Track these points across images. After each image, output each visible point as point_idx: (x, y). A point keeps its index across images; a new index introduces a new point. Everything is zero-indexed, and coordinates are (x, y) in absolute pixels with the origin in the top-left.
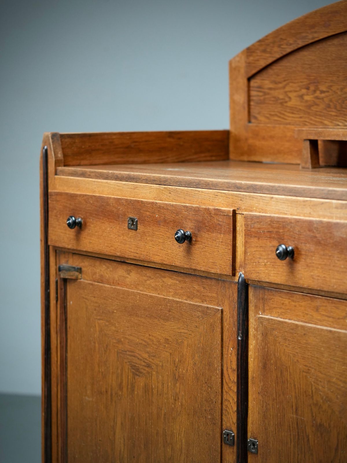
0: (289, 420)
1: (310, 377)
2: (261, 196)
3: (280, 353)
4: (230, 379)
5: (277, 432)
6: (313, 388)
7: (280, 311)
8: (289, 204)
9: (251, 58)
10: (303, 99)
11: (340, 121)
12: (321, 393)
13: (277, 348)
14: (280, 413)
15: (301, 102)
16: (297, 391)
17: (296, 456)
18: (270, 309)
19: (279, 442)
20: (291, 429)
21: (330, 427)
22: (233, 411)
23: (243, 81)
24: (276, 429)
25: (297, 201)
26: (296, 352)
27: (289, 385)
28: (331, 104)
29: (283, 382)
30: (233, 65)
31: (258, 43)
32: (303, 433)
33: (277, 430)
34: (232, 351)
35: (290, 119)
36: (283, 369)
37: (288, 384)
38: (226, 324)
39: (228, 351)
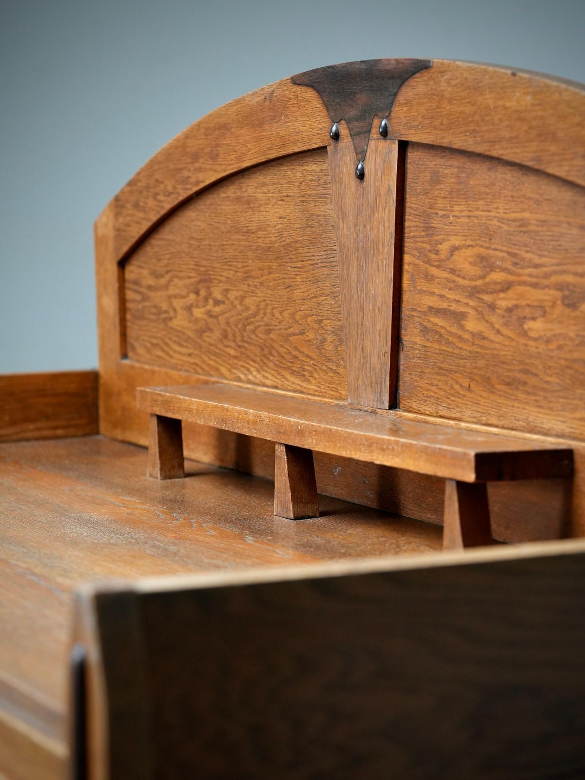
9: (121, 220)
10: (191, 314)
11: (242, 369)
15: (190, 321)
23: (112, 268)
28: (229, 330)
30: (100, 233)
31: (128, 189)
35: (176, 356)
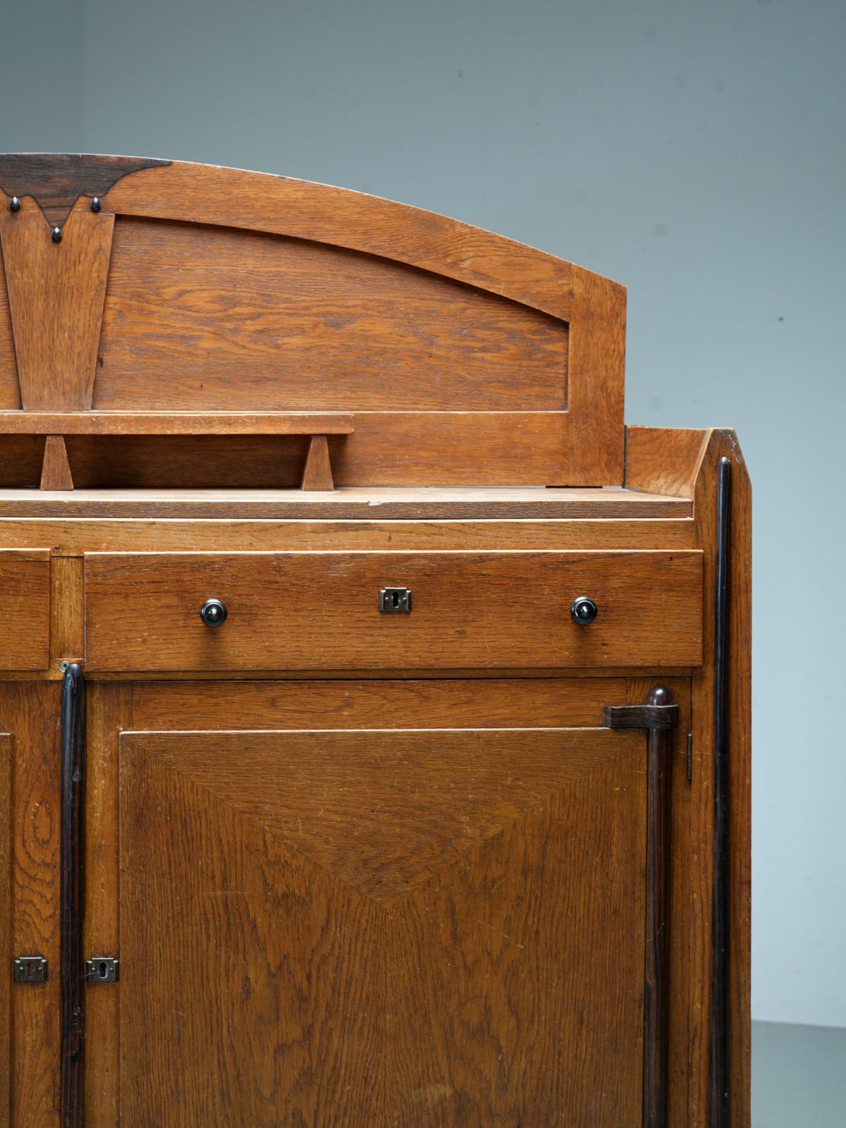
0: (204, 904)
1: (260, 819)
2: (122, 522)
3: (180, 790)
4: (34, 861)
5: (171, 930)
6: (268, 836)
7: (175, 718)
8: (197, 533)
12: (289, 842)
13: (172, 784)
14: (180, 896)
16: (226, 848)
17: (223, 961)
18: (147, 718)
19: (177, 948)
20: (210, 917)
21: (308, 893)
22: (42, 918)
24: (168, 926)
25: (218, 526)
26: (225, 783)
27: (203, 842)
29: (188, 840)
32: (240, 918)
33: (171, 927)
34: (37, 808)
36: (188, 818)
37: (201, 841)
38: (20, 762)
39: (26, 810)
